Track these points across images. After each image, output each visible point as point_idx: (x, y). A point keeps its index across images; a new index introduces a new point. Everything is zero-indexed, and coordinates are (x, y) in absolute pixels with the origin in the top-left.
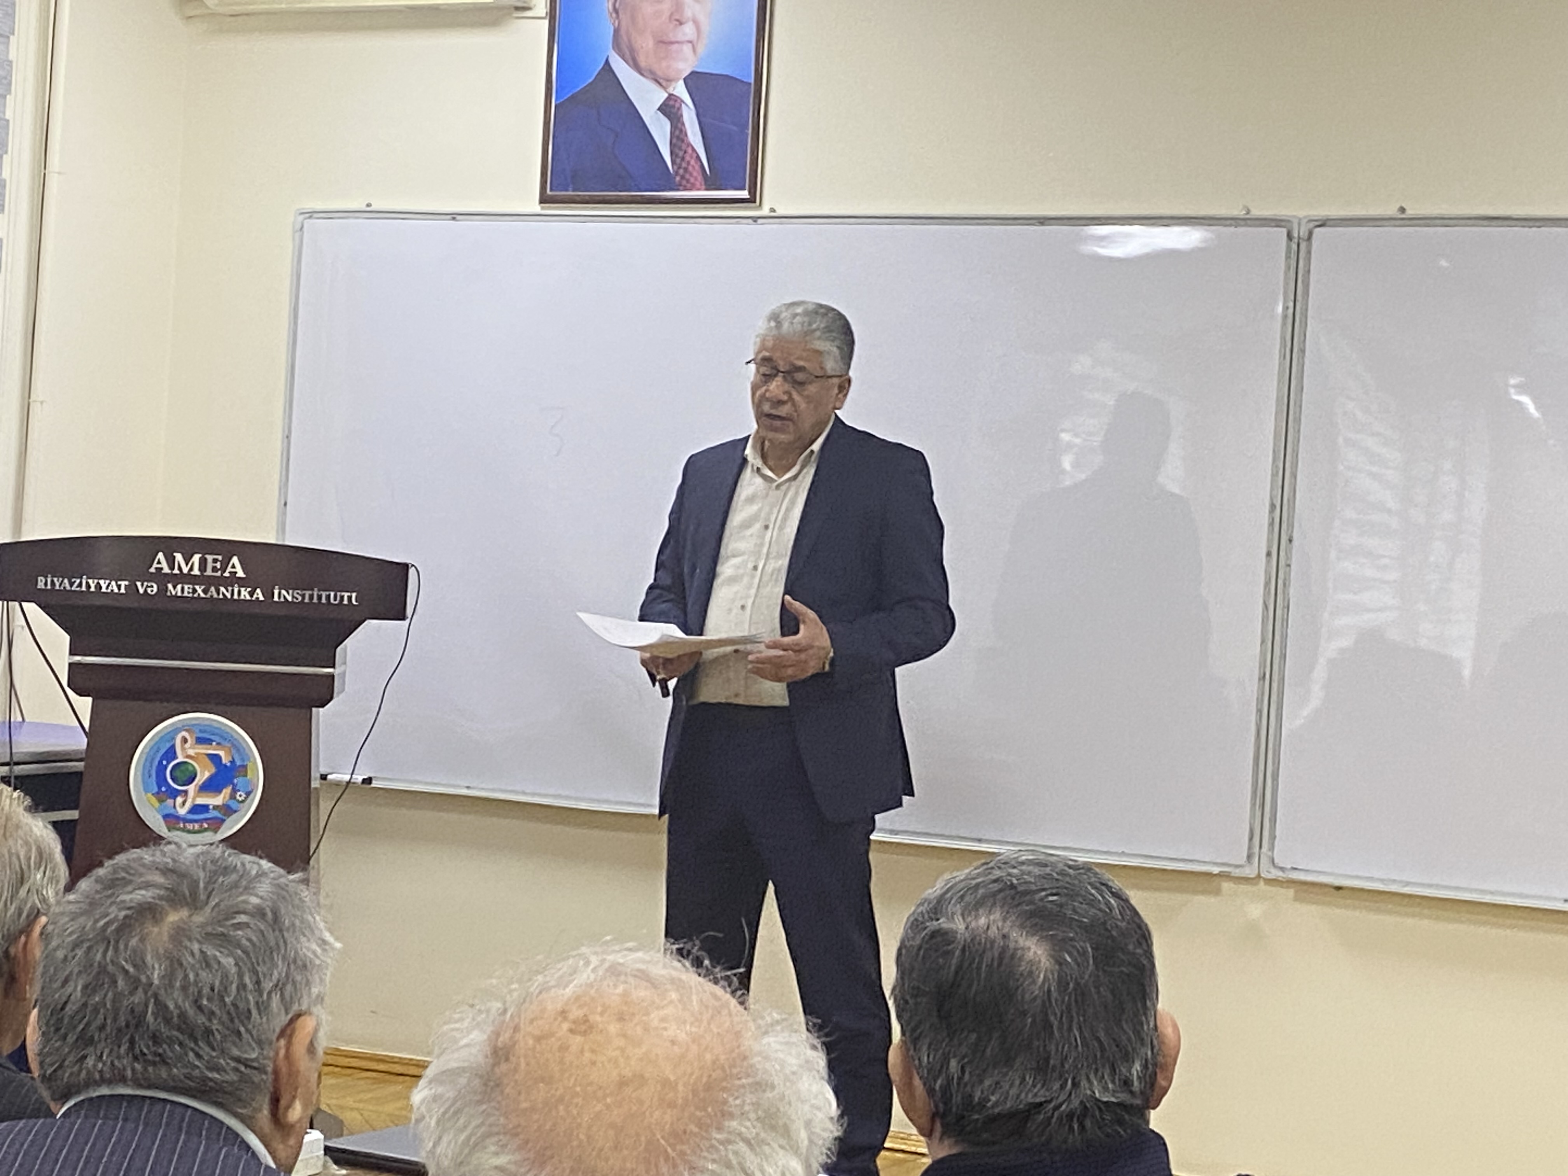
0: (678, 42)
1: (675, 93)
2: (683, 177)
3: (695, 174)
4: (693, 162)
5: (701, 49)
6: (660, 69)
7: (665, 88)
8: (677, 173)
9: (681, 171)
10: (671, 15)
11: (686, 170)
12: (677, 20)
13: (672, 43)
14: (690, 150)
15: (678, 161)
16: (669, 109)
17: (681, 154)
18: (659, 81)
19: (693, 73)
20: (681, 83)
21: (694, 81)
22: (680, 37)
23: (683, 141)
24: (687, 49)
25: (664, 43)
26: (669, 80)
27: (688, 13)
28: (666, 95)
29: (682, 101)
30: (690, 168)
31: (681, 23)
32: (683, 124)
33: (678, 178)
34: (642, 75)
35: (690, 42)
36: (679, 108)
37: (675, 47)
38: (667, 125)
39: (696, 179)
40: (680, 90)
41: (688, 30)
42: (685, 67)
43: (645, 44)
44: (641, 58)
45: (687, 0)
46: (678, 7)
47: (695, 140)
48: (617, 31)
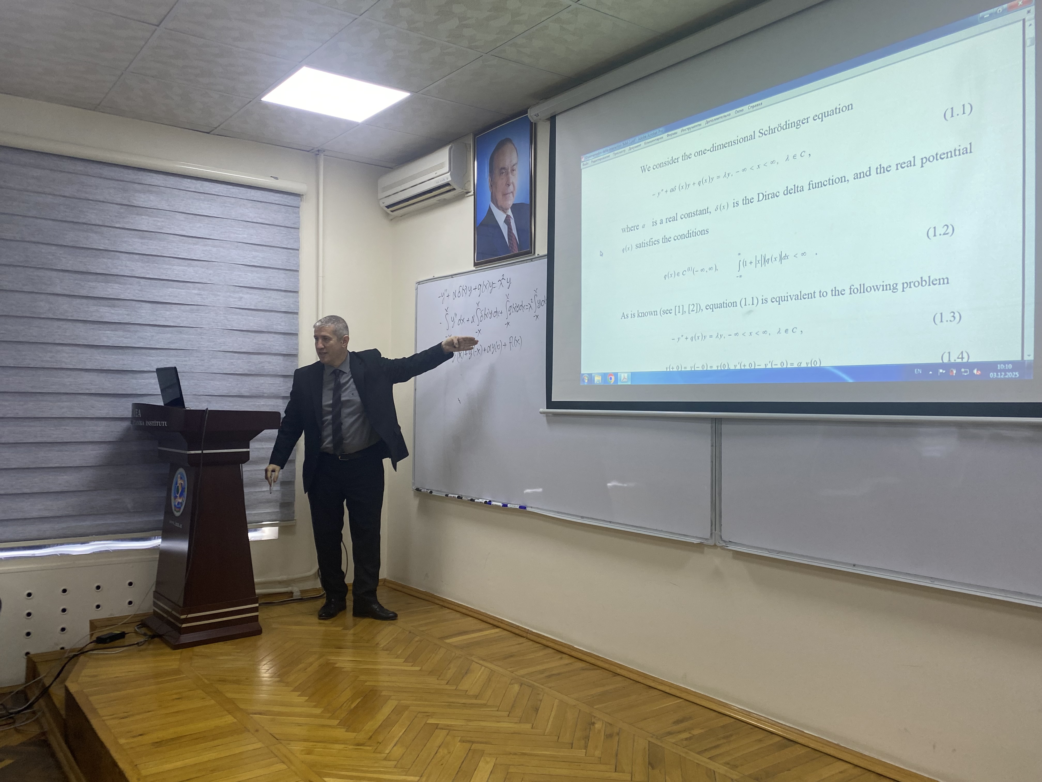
0: (508, 193)
1: (509, 214)
2: (512, 247)
3: (515, 245)
4: (514, 240)
5: (515, 195)
6: (504, 205)
7: (505, 212)
8: (510, 246)
9: (511, 245)
10: (506, 183)
11: (512, 244)
12: (508, 185)
13: (507, 194)
14: (513, 237)
15: (510, 241)
16: (507, 221)
17: (511, 238)
18: (504, 210)
19: (513, 204)
20: (510, 209)
21: (515, 207)
22: (509, 191)
23: (511, 233)
24: (511, 195)
25: (505, 195)
26: (507, 209)
27: (511, 181)
28: (506, 215)
29: (510, 217)
30: (514, 244)
31: (509, 185)
32: (511, 226)
33: (510, 248)
34: (500, 210)
35: (512, 192)
36: (510, 220)
37: (508, 195)
38: (506, 227)
39: (515, 247)
40: (510, 213)
41: (511, 188)
42: (510, 203)
43: (499, 197)
44: (499, 204)
45: (510, 175)
46: (508, 179)
47: (515, 231)
48: (492, 193)
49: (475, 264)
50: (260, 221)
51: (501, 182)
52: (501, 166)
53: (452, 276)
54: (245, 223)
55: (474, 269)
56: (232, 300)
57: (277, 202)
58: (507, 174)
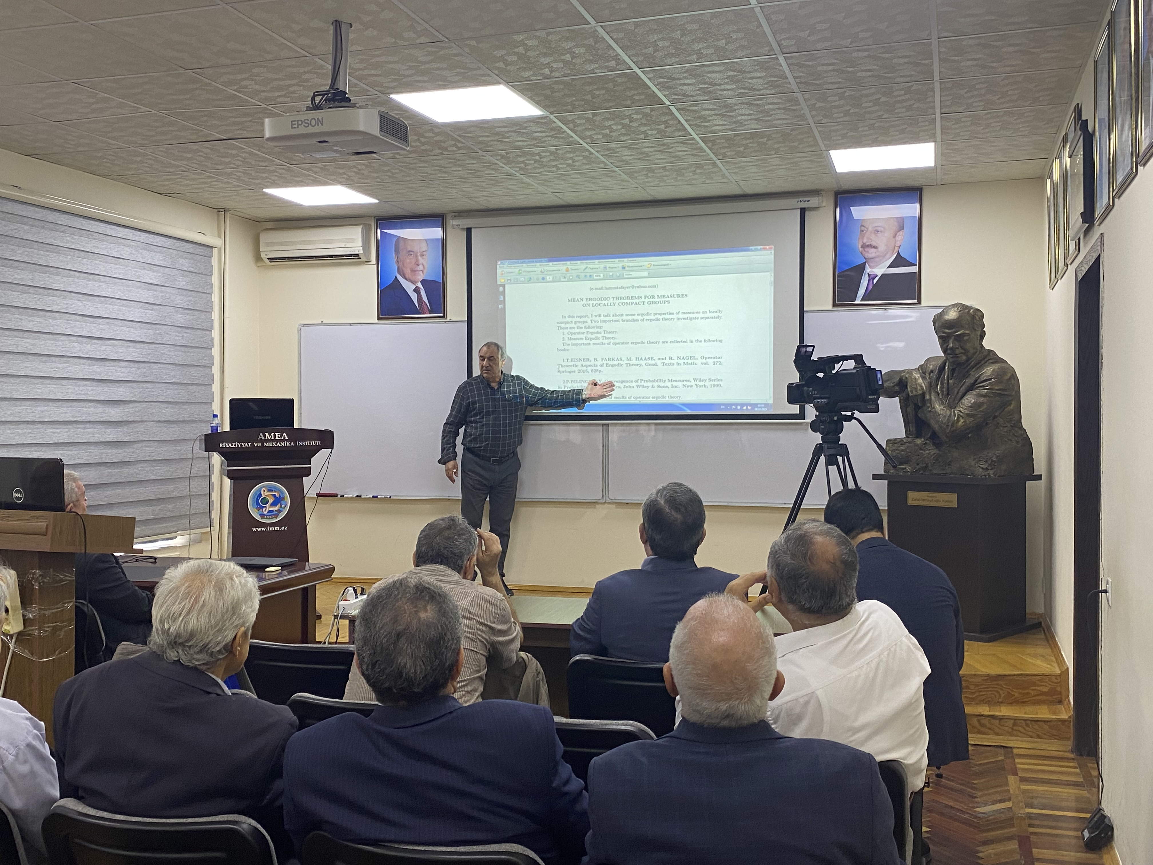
1: (418, 286)
2: (422, 311)
4: (425, 306)
5: (425, 271)
6: (413, 278)
7: (415, 284)
9: (421, 309)
10: (415, 263)
14: (424, 302)
15: (420, 306)
16: (417, 290)
17: (421, 303)
18: (413, 282)
19: (423, 280)
20: (420, 283)
21: (423, 282)
22: (418, 269)
23: (421, 300)
24: (421, 273)
25: (413, 271)
26: (416, 282)
27: (420, 262)
28: (415, 286)
29: (420, 288)
30: (424, 308)
31: (418, 265)
32: (421, 295)
33: (420, 311)
34: (408, 281)
35: (422, 271)
36: (420, 290)
37: (417, 272)
38: (416, 295)
39: (426, 311)
40: (420, 285)
41: (421, 267)
42: (421, 277)
43: (408, 272)
44: (407, 276)
45: (420, 258)
46: (417, 260)
47: (425, 298)
48: (398, 268)
49: (379, 318)
50: (192, 270)
51: (409, 262)
52: (409, 249)
53: (351, 324)
54: (182, 272)
55: (377, 321)
56: (177, 338)
57: (201, 254)
58: (417, 256)
